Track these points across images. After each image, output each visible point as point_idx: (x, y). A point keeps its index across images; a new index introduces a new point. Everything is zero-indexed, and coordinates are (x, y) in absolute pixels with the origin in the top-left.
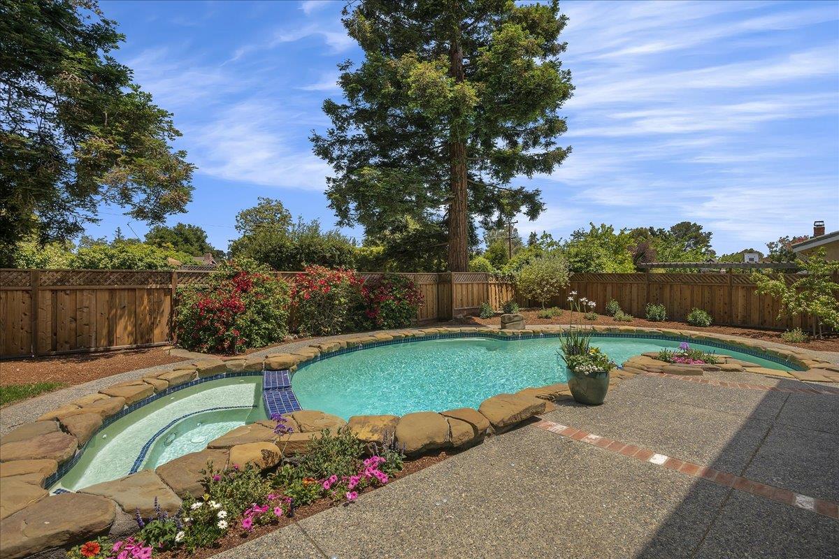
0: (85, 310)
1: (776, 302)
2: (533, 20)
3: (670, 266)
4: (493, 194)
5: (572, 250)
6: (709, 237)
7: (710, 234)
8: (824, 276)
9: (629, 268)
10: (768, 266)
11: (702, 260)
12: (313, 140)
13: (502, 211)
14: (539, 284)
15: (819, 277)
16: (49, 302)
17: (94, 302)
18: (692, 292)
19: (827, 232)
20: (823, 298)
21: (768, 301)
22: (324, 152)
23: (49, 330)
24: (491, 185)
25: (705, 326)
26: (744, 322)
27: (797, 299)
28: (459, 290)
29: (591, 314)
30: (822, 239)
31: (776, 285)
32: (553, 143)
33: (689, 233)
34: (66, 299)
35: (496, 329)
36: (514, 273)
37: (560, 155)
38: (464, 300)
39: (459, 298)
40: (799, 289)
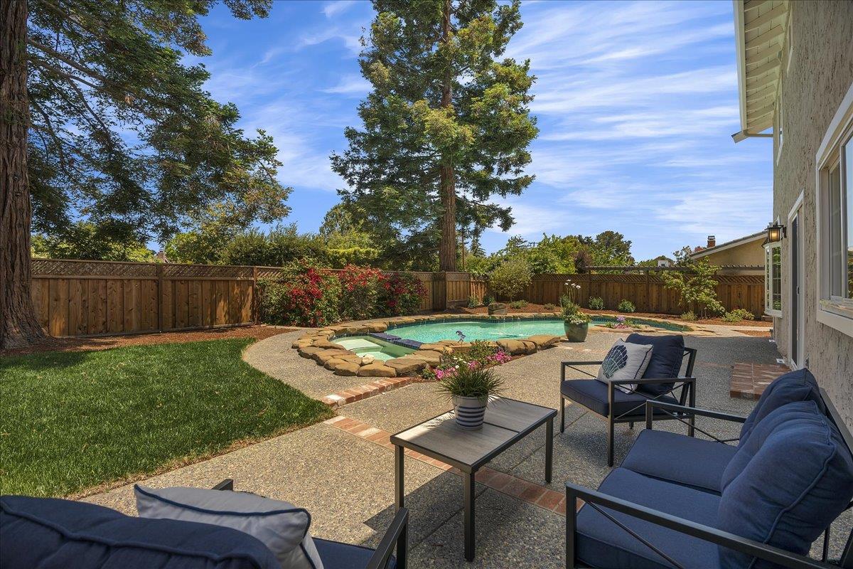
0: (195, 296)
1: (678, 294)
2: (512, 78)
3: (602, 269)
4: (470, 208)
5: (532, 256)
6: (628, 245)
7: (630, 242)
8: (707, 276)
9: (573, 270)
11: (625, 264)
12: (332, 159)
13: (478, 222)
14: (509, 282)
15: (705, 277)
16: (170, 290)
17: (200, 290)
18: (621, 288)
19: (717, 244)
20: (707, 291)
21: (672, 293)
22: (341, 170)
23: (170, 312)
24: (473, 202)
25: (631, 312)
26: (656, 309)
27: (691, 292)
28: (451, 286)
29: (549, 305)
30: (712, 249)
31: (678, 283)
32: (521, 171)
33: (612, 241)
34: (181, 288)
35: (486, 315)
36: (488, 274)
37: (526, 181)
38: (454, 294)
39: (451, 292)
40: (692, 285)
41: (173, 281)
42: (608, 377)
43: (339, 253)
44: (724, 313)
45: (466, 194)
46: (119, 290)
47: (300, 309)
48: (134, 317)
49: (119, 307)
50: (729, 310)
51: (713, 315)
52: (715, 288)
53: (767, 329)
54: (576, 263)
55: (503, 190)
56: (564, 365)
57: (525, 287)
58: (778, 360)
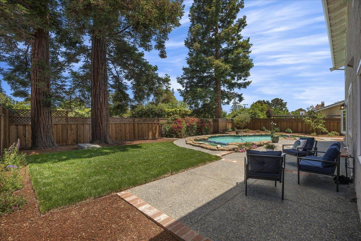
0: (143, 128)
1: (310, 126)
4: (226, 94)
7: (286, 103)
10: (307, 116)
12: (177, 78)
13: (229, 99)
14: (242, 122)
15: (320, 119)
16: (137, 126)
18: (287, 124)
19: (325, 106)
20: (321, 124)
21: (307, 126)
22: (180, 82)
24: (227, 91)
25: (291, 133)
26: (301, 132)
27: (315, 125)
28: (220, 124)
29: (258, 131)
30: (323, 108)
31: (309, 121)
32: (246, 79)
33: (278, 103)
34: (140, 125)
35: (235, 134)
36: (233, 119)
37: (249, 83)
38: (221, 126)
39: (220, 126)
40: (315, 122)
41: (138, 124)
42: (295, 147)
43: (169, 111)
44: (328, 133)
45: (224, 88)
46: (124, 126)
47: (176, 132)
48: (128, 135)
49: (124, 132)
50: (330, 132)
51: (324, 134)
52: (324, 123)
53: (343, 139)
54: (267, 113)
55: (239, 87)
56: (283, 145)
57: (248, 124)
58: (344, 148)
